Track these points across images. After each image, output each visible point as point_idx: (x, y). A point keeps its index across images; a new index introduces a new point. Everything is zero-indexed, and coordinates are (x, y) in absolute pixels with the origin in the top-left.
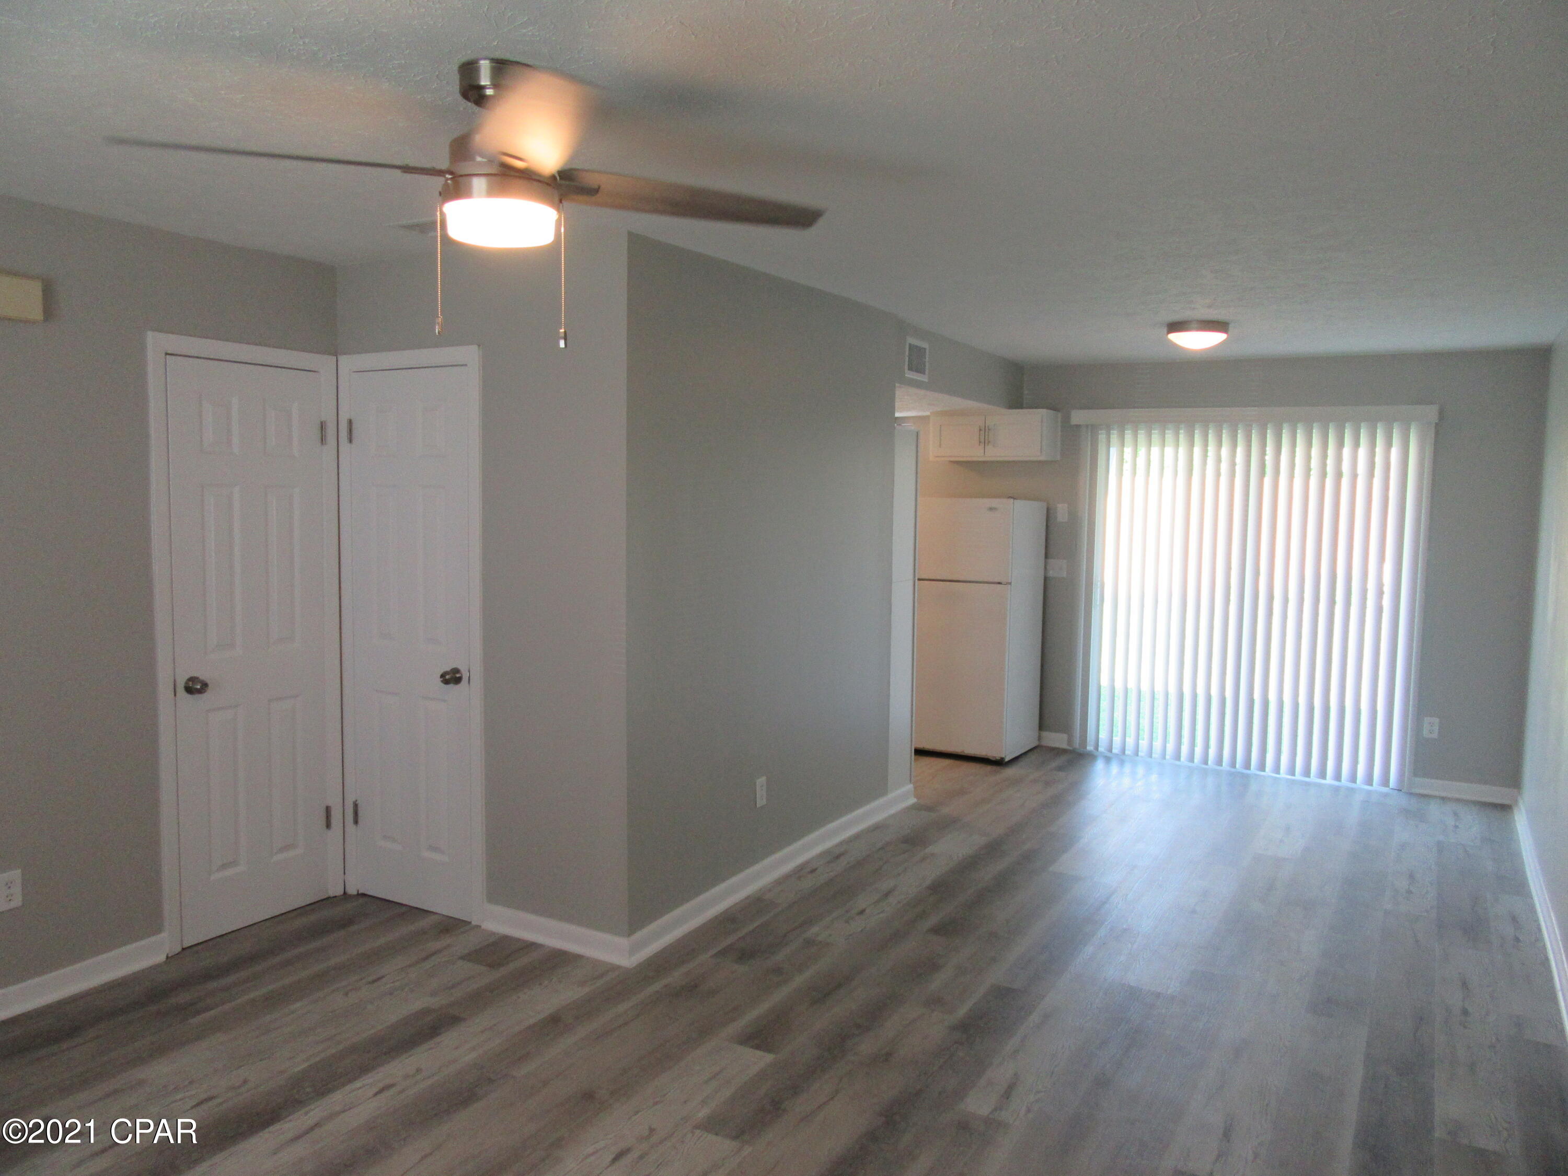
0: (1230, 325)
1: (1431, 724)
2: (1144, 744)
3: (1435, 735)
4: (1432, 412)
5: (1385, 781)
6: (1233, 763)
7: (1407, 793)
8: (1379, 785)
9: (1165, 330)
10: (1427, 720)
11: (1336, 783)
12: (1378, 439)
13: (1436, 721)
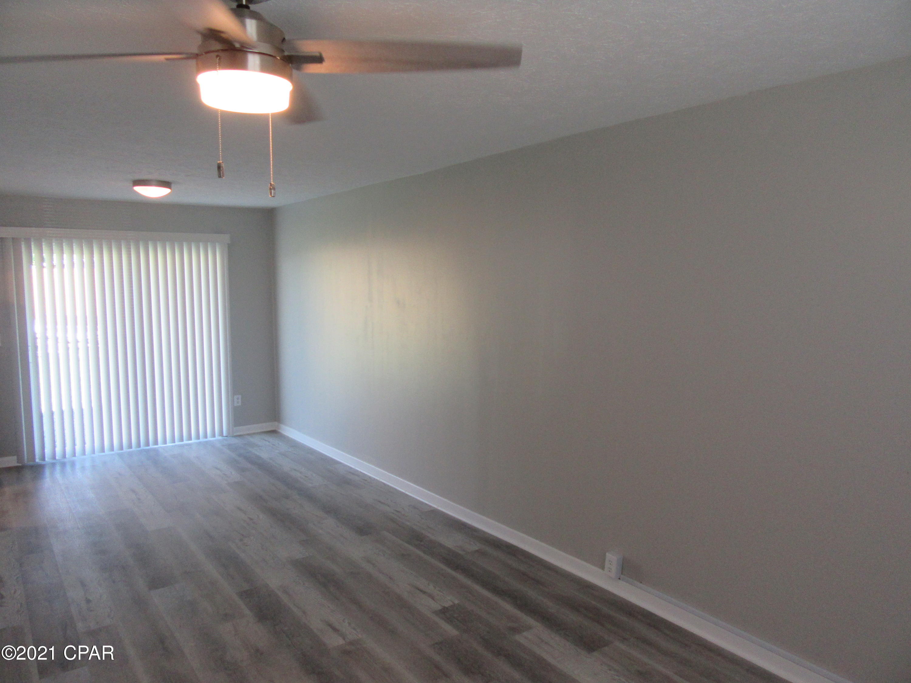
0: (172, 184)
1: (238, 399)
2: (78, 448)
3: (240, 404)
4: (227, 238)
5: (221, 433)
6: (139, 445)
7: (232, 436)
8: (218, 436)
9: (132, 185)
10: (236, 397)
11: (198, 441)
12: (201, 251)
13: (240, 396)
